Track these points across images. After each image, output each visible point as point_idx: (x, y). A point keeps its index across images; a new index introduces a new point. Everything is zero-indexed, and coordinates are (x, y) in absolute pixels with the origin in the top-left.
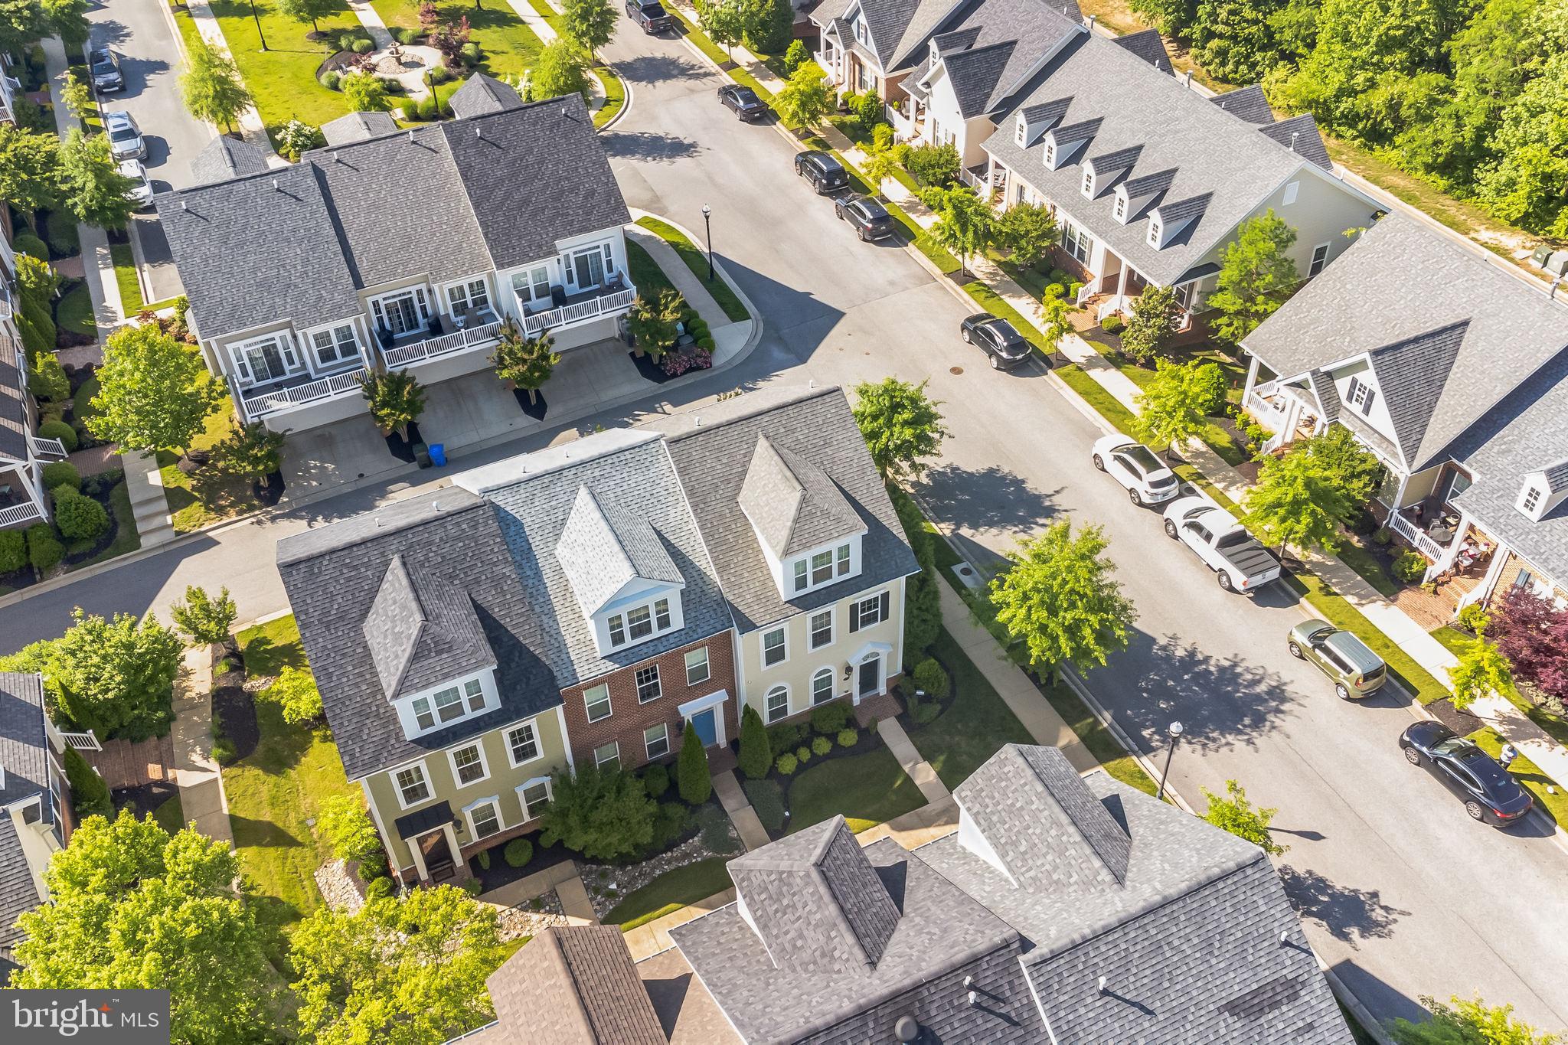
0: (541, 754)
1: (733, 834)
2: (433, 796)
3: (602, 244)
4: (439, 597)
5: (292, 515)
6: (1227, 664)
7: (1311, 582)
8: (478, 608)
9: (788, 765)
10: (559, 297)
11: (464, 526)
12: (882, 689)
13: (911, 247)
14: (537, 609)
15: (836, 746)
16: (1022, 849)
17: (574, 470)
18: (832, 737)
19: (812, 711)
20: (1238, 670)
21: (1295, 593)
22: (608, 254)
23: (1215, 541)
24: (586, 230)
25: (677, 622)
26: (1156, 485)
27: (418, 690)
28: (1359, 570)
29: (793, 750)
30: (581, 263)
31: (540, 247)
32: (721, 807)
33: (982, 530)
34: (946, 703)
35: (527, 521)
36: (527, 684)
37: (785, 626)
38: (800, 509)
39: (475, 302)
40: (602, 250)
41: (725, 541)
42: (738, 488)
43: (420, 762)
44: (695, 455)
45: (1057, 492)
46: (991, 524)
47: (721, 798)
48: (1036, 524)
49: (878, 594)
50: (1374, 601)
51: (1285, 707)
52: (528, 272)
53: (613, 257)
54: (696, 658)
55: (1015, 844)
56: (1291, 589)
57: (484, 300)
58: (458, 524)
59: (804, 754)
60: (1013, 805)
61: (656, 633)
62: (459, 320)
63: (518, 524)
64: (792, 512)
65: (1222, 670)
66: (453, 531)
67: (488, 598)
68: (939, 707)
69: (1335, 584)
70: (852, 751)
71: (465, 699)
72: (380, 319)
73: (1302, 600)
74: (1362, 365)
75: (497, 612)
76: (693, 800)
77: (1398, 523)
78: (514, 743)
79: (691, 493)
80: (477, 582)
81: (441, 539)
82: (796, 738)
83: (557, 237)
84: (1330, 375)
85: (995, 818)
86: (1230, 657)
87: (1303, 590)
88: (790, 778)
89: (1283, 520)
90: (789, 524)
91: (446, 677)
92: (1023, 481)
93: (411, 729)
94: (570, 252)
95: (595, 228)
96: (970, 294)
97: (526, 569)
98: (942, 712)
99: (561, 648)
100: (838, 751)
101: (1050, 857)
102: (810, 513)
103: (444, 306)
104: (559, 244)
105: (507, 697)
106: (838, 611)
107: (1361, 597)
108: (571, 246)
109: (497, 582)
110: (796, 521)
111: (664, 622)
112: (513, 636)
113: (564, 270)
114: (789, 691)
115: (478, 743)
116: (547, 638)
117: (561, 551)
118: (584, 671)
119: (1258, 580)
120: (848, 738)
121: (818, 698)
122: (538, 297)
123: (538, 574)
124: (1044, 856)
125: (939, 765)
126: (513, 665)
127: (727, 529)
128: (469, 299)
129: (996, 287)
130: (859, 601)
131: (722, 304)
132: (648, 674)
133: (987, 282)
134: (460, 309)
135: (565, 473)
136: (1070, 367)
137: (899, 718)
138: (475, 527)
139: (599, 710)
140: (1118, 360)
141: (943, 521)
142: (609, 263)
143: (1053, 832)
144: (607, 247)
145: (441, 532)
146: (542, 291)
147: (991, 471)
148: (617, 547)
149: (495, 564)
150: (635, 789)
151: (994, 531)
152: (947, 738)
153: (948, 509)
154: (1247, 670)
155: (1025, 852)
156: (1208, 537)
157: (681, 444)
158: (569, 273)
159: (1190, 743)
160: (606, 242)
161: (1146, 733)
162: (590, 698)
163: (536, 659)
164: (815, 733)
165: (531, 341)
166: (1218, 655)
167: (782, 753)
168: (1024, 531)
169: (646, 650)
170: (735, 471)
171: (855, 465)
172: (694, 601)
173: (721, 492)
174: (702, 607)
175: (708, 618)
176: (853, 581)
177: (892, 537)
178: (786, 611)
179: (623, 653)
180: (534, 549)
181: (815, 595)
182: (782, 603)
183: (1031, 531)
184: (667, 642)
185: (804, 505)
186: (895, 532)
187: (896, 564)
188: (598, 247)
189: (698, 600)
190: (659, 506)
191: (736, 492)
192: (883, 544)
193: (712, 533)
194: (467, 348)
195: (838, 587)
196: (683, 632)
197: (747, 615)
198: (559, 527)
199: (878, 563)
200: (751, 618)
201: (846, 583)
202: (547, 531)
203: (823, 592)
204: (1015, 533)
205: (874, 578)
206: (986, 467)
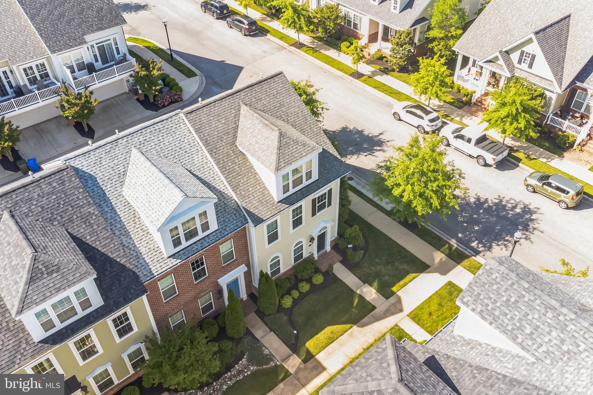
0: (136, 329)
1: (266, 352)
3: (111, 38)
4: (44, 235)
6: (497, 201)
7: (520, 155)
8: (74, 238)
9: (287, 302)
10: (93, 70)
11: (55, 184)
12: (328, 248)
13: (269, 36)
14: (117, 232)
15: (312, 285)
16: (528, 331)
17: (125, 139)
18: (309, 280)
19: (294, 268)
20: (504, 203)
21: (515, 162)
22: (116, 44)
23: (473, 142)
24: (101, 29)
25: (214, 226)
26: (432, 121)
27: (37, 304)
28: (540, 146)
29: (288, 293)
30: (101, 49)
31: (76, 40)
32: (254, 337)
34: (365, 249)
35: (99, 177)
36: (120, 284)
37: (278, 218)
38: (280, 141)
39: (41, 76)
40: (112, 41)
41: (234, 171)
42: (235, 137)
43: (49, 355)
44: (204, 120)
45: (381, 133)
46: (353, 153)
47: (253, 331)
48: (374, 150)
49: (326, 191)
50: (553, 159)
51: (535, 217)
52: (72, 55)
53: (119, 46)
54: (225, 248)
55: (521, 328)
56: (513, 160)
57: (47, 75)
58: (50, 184)
59: (296, 294)
61: (201, 235)
62: (33, 87)
63: (92, 178)
64: (276, 144)
65: (496, 204)
66: (47, 189)
67: (81, 231)
68: (362, 252)
69: (532, 154)
70: (322, 286)
71: (76, 303)
73: (520, 164)
74: (530, 41)
75: (89, 239)
76: (236, 336)
77: (552, 120)
78: (116, 326)
79: (206, 144)
80: (71, 221)
81: (39, 195)
82: (289, 285)
83: (85, 34)
84: (507, 52)
85: (497, 313)
86: (497, 197)
87: (519, 160)
88: (291, 310)
89: (511, 124)
90: (276, 151)
91: (58, 290)
92: (362, 131)
94: (94, 43)
95: (106, 28)
96: (305, 52)
97: (105, 207)
98: (364, 254)
99: (138, 256)
100: (314, 288)
101: (554, 334)
102: (286, 143)
103: (23, 80)
104: (87, 38)
105: (107, 297)
106: (306, 204)
107: (548, 158)
108: (94, 39)
109: (85, 219)
110: (279, 148)
111: (205, 227)
112: (103, 254)
113: (92, 54)
114: (281, 258)
115: (91, 331)
116: (128, 251)
117: (126, 191)
118: (157, 269)
119: (500, 157)
120: (318, 279)
121: (296, 259)
122: (79, 71)
123: (113, 209)
124: (549, 333)
125: (376, 284)
126: (107, 273)
127: (233, 163)
128: (37, 74)
129: (316, 48)
130: (317, 196)
131: (181, 71)
132: (197, 264)
133: (312, 46)
134: (33, 81)
135: (120, 141)
136: (365, 77)
137: (342, 262)
138: (63, 184)
139: (170, 292)
140: (386, 71)
142: (117, 49)
143: (550, 315)
144: (115, 39)
145: (38, 191)
146: (82, 67)
147: (344, 129)
148: (167, 181)
149: (82, 207)
151: (355, 156)
152: (373, 268)
154: (507, 202)
155: (532, 333)
156: (469, 141)
157: (194, 114)
158: (95, 56)
160: (113, 37)
162: (163, 285)
163: (123, 267)
164: (299, 280)
165: (79, 94)
166: (492, 198)
167: (282, 297)
168: (371, 155)
169: (196, 247)
170: (230, 127)
171: (300, 116)
172: (221, 211)
173: (225, 141)
174: (226, 214)
175: (232, 220)
176: (314, 184)
177: (330, 155)
178: (278, 208)
179: (182, 252)
180: (107, 193)
181: (293, 196)
182: (275, 203)
183: (374, 154)
184: (208, 241)
185: (282, 139)
186: (331, 152)
187: (336, 170)
188: (109, 40)
189: (223, 210)
190: (187, 155)
191: (234, 139)
192: (326, 160)
193: (224, 167)
194: (41, 103)
195: (306, 188)
196: (218, 232)
197: (256, 214)
198: (122, 177)
199: (326, 171)
200: (259, 216)
201: (310, 186)
202: (114, 180)
203: (299, 193)
204: (366, 156)
205: (324, 181)
206: (341, 127)
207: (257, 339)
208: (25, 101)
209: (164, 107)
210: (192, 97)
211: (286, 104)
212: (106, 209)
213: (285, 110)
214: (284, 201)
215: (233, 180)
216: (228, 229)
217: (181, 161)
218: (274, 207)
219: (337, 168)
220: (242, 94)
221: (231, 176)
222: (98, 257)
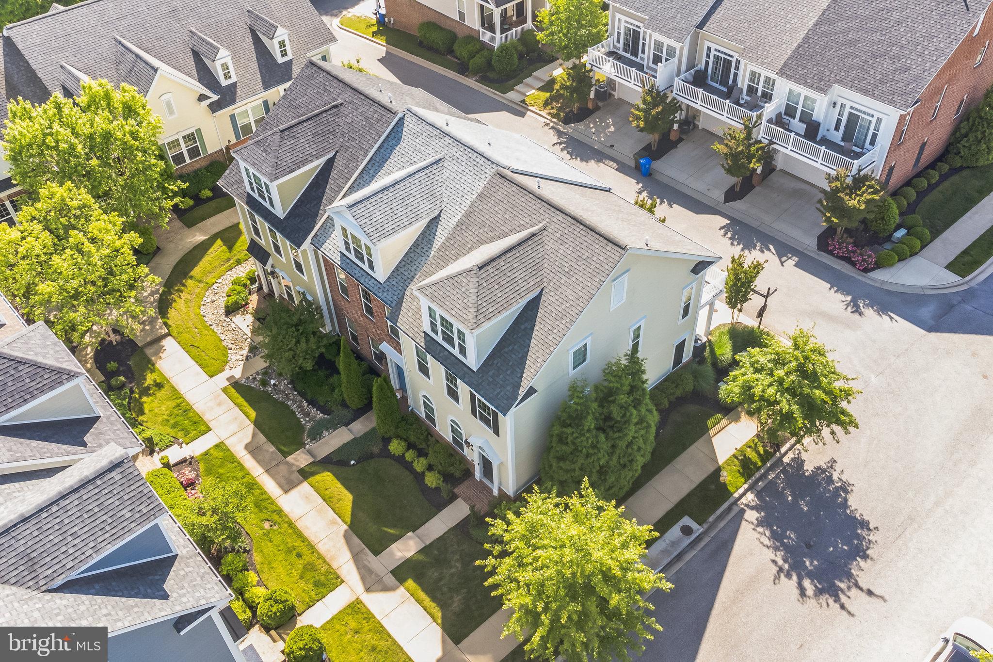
0: (306, 277)
1: (327, 433)
2: (263, 242)
3: (877, 115)
5: (560, 134)
9: (396, 447)
12: (496, 491)
15: (423, 474)
17: (451, 141)
18: (429, 468)
22: (877, 128)
24: (866, 92)
25: (380, 276)
27: (242, 158)
29: (408, 446)
30: (853, 119)
35: (403, 144)
36: (301, 221)
39: (763, 92)
40: (874, 120)
41: (446, 261)
45: (870, 593)
46: (775, 536)
47: (362, 419)
48: (799, 579)
52: (804, 95)
53: (880, 134)
58: (375, 112)
59: (409, 456)
61: (367, 268)
62: (745, 97)
63: (398, 141)
64: (455, 271)
66: (370, 113)
67: (339, 163)
70: (425, 489)
71: (265, 192)
72: (707, 63)
75: (335, 174)
79: (468, 215)
80: (347, 149)
81: (362, 112)
82: (419, 443)
83: (839, 82)
88: (385, 453)
90: (445, 276)
91: (254, 165)
93: (247, 185)
94: (847, 103)
95: (873, 96)
97: (373, 169)
100: (419, 477)
103: (744, 83)
104: (837, 89)
105: (290, 217)
108: (848, 99)
110: (449, 277)
111: (371, 266)
112: (324, 191)
113: (836, 116)
115: (277, 234)
120: (433, 480)
121: (454, 440)
122: (800, 120)
126: (308, 206)
127: (457, 256)
128: (760, 88)
130: (477, 396)
132: (366, 295)
134: (751, 90)
138: (378, 121)
139: (343, 289)
141: (757, 494)
142: (874, 136)
144: (879, 121)
145: (365, 108)
146: (805, 117)
147: (865, 525)
153: (778, 495)
157: (503, 180)
158: (839, 121)
160: (881, 116)
162: (338, 274)
163: (317, 214)
164: (427, 454)
167: (403, 439)
168: (780, 570)
169: (357, 272)
170: (503, 228)
171: (564, 307)
172: (403, 277)
173: (481, 231)
174: (402, 284)
175: (396, 293)
176: (465, 369)
177: (519, 375)
178: (417, 335)
179: (348, 261)
180: (388, 162)
181: (439, 348)
182: (422, 329)
184: (367, 280)
185: (464, 275)
186: (525, 375)
187: (499, 393)
188: (872, 116)
189: (405, 278)
190: (457, 207)
191: (488, 241)
192: (508, 372)
193: (447, 248)
194: (724, 117)
195: (456, 361)
196: (379, 285)
197: (401, 312)
198: (408, 164)
199: (491, 380)
200: (400, 316)
201: (460, 365)
202: (402, 160)
203: (446, 353)
205: (475, 382)
206: (866, 518)
207: (347, 424)
208: (713, 104)
209: (831, 253)
210: (883, 282)
211: (573, 279)
212: (371, 172)
213: (563, 281)
214: (428, 338)
215: (434, 266)
216: (385, 294)
217: (448, 206)
218: (416, 329)
219: (502, 393)
220: (561, 217)
221: (439, 261)
222: (321, 190)
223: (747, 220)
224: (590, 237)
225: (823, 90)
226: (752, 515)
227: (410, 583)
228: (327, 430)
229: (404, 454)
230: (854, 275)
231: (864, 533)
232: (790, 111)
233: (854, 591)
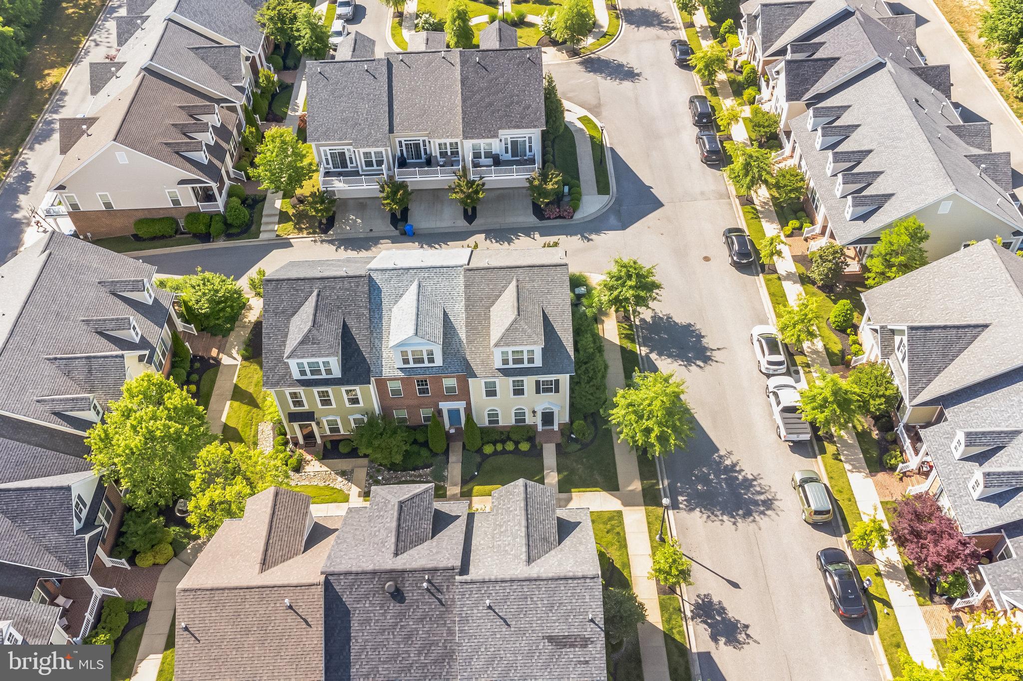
0: (362, 404)
1: (446, 474)
2: (306, 407)
3: (527, 136)
4: (327, 317)
5: (331, 242)
6: (750, 477)
7: (830, 448)
8: (345, 326)
9: (488, 449)
10: (497, 161)
11: (352, 284)
12: (556, 428)
14: (375, 335)
15: (517, 448)
16: (502, 530)
17: (415, 271)
18: (517, 443)
19: (512, 427)
20: (755, 483)
21: (817, 452)
22: (530, 142)
23: (781, 407)
24: (518, 127)
25: (439, 361)
26: (771, 363)
27: (298, 358)
28: (864, 452)
29: (494, 443)
30: (514, 144)
31: (490, 131)
32: (448, 458)
33: (663, 357)
34: (584, 446)
35: (384, 290)
37: (497, 380)
38: (512, 325)
39: (451, 153)
40: (527, 139)
41: (476, 329)
42: (493, 303)
43: (300, 390)
44: (477, 280)
45: (719, 349)
46: (670, 356)
47: (450, 454)
48: (695, 363)
49: (553, 379)
50: (860, 472)
51: (768, 512)
52: (483, 144)
53: (533, 145)
54: (450, 382)
55: (501, 526)
56: (816, 448)
57: (457, 153)
58: (350, 283)
59: (499, 447)
60: (509, 508)
61: (426, 364)
62: (441, 161)
63: (379, 290)
64: (507, 325)
65: (745, 479)
66: (347, 285)
67: (352, 323)
68: (579, 447)
69: (844, 455)
70: (525, 454)
71: (322, 369)
72: (402, 151)
73: (819, 457)
74: (901, 332)
75: (354, 331)
76: (434, 450)
78: (348, 395)
79: (468, 299)
80: (349, 313)
81: (340, 288)
82: (498, 438)
83: (500, 128)
84: (893, 332)
85: (500, 511)
86: (755, 474)
87: (823, 451)
88: (488, 456)
89: (813, 409)
90: (503, 331)
91: (313, 356)
92: (703, 337)
93: (296, 375)
94: (509, 137)
95: (523, 127)
96: (744, 213)
97: (376, 314)
98: (580, 449)
99: (380, 357)
100: (516, 451)
101: (509, 538)
102: (516, 328)
103: (435, 152)
104: (502, 132)
105: (345, 373)
106: (529, 382)
107: (854, 467)
108: (508, 134)
109: (359, 317)
110: (508, 330)
111: (431, 360)
112: (357, 345)
113: (504, 146)
114: (500, 412)
115: (329, 389)
116: (374, 351)
117: (395, 309)
118: (387, 372)
119: (794, 437)
120: (524, 447)
121: (517, 421)
122: (485, 158)
123: (381, 318)
124: (508, 537)
126: (353, 359)
127: (480, 323)
128: (449, 150)
129: (762, 212)
130: (541, 379)
131: (598, 182)
132: (422, 382)
133: (758, 208)
134: (443, 154)
136: (775, 276)
137: (558, 446)
138: (357, 286)
139: (396, 392)
140: (804, 280)
141: (645, 346)
142: (530, 147)
143: (517, 528)
144: (530, 138)
145: (341, 284)
146: (488, 155)
147: (690, 325)
148: (414, 317)
149: (361, 307)
150: (401, 435)
151: (669, 360)
152: (575, 464)
153: (651, 339)
154: (760, 485)
155: (502, 532)
156: (779, 403)
157: (472, 272)
158: (506, 148)
159: (701, 512)
160: (530, 135)
161: (680, 498)
162: (391, 385)
163: (365, 359)
164: (509, 439)
165: (474, 181)
166: (748, 470)
167: (488, 443)
168: (686, 366)
169: (422, 371)
171: (560, 308)
173: (483, 302)
174: (455, 358)
175: (456, 365)
176: (535, 369)
178: (495, 373)
179: (410, 369)
181: (513, 370)
182: (494, 368)
183: (690, 368)
184: (432, 370)
188: (525, 137)
189: (454, 354)
190: (452, 301)
193: (471, 323)
194: (440, 177)
196: (441, 368)
197: (474, 370)
198: (398, 297)
199: (553, 364)
201: (532, 369)
202: (392, 298)
204: (680, 365)
205: (546, 371)
206: (687, 322)
207: (448, 462)
208: (427, 173)
209: (549, 218)
210: (583, 218)
211: (553, 293)
212: (376, 316)
213: (549, 298)
214: (501, 370)
215: (471, 336)
216: (451, 369)
218: (491, 371)
220: (521, 270)
221: (471, 332)
222: (353, 345)
223: (492, 227)
224: (545, 271)
225: (495, 136)
226: (653, 356)
227: (573, 490)
228: (444, 470)
229: (495, 449)
230: (568, 223)
231: (693, 328)
232: (477, 155)
233: (714, 352)
